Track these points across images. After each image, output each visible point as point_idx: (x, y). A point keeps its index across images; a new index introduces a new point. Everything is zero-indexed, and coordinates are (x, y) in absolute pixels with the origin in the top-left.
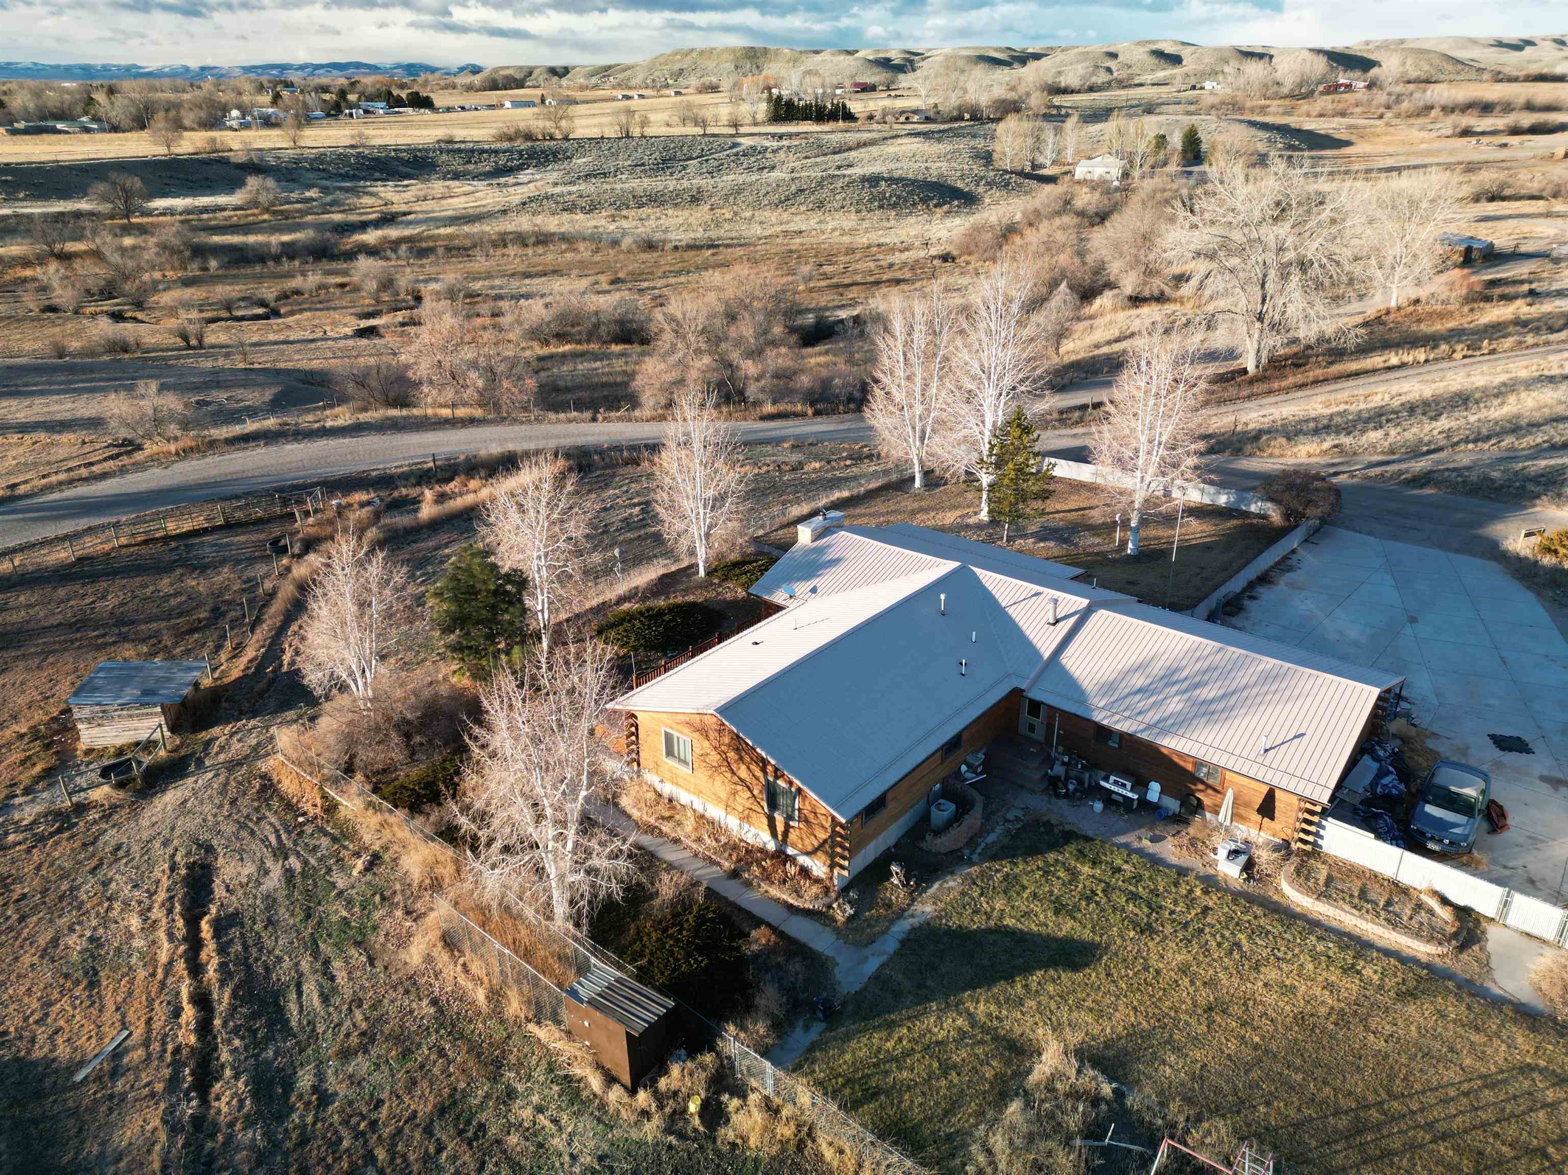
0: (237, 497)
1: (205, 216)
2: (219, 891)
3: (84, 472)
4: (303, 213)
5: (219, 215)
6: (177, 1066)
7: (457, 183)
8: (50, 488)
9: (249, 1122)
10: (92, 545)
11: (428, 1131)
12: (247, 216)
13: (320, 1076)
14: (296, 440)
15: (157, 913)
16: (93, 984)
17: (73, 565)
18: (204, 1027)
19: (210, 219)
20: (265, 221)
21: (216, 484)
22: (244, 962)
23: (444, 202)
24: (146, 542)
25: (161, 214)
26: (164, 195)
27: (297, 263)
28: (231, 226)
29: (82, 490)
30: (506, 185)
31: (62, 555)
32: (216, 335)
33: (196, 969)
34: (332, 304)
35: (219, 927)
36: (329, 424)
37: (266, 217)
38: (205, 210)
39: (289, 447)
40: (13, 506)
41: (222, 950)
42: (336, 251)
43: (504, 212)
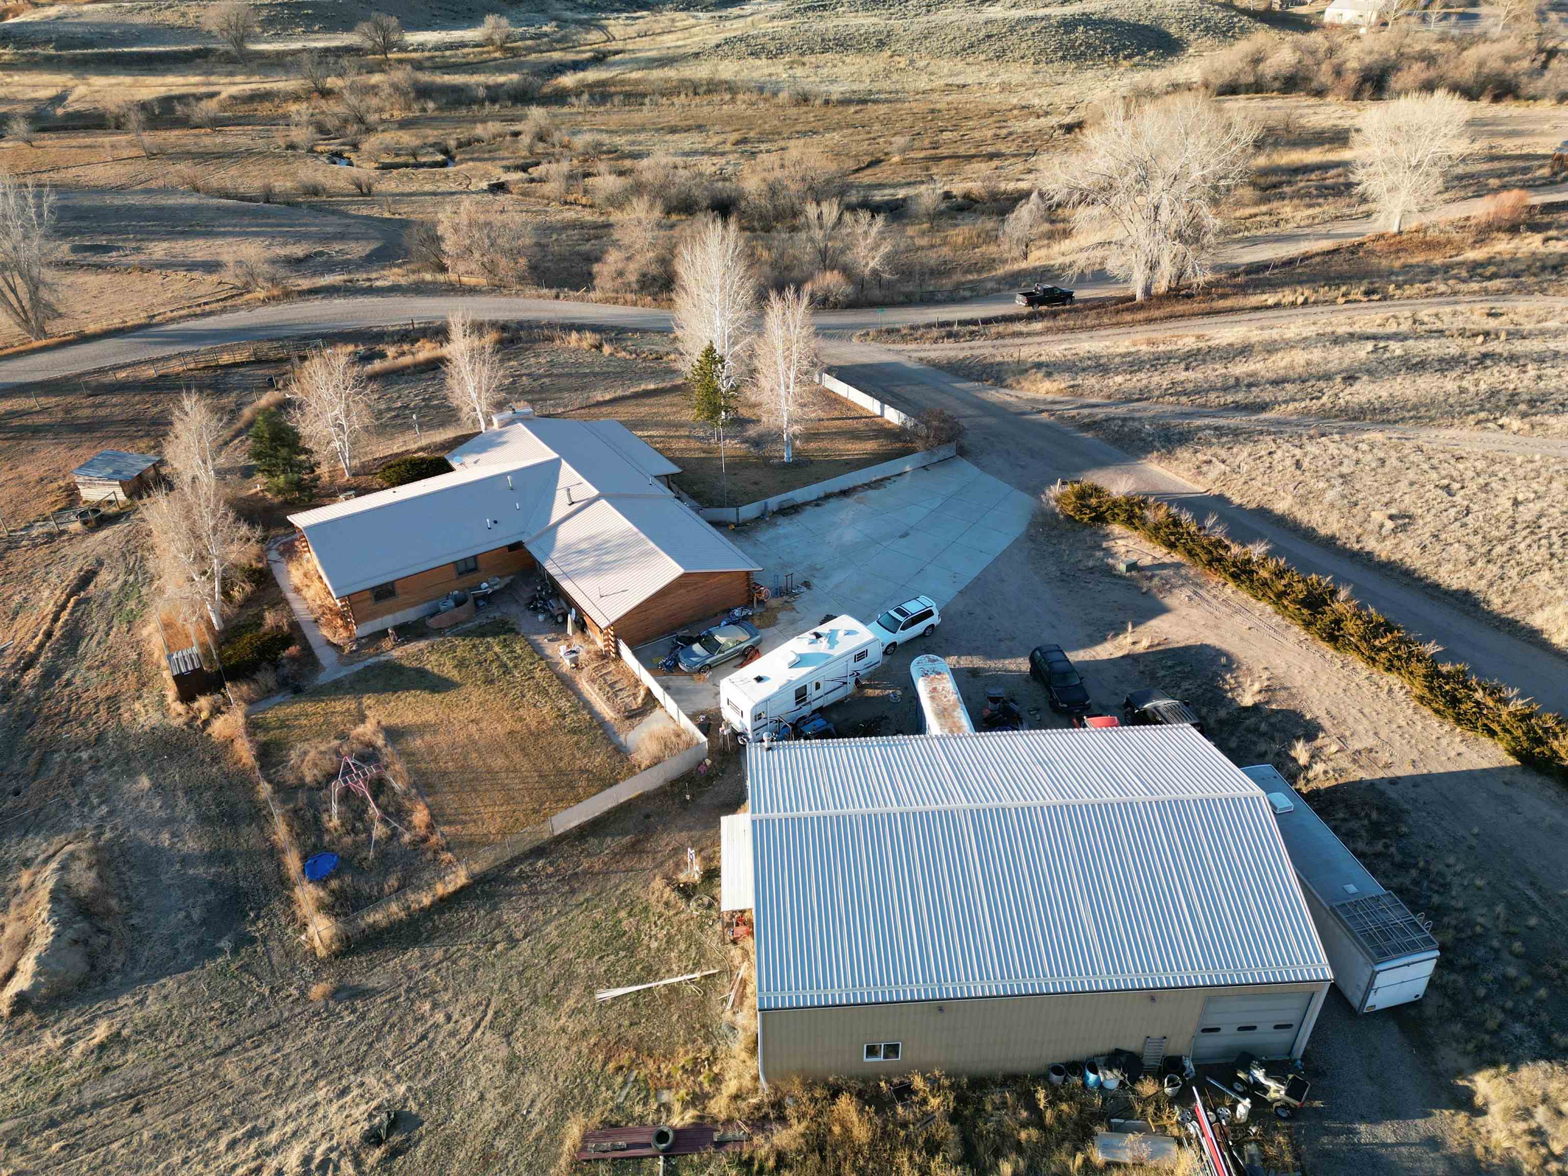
0: (278, 339)
1: (448, 53)
2: (92, 586)
3: (198, 310)
4: (530, 50)
5: (459, 52)
6: (20, 659)
7: (683, 15)
8: (172, 320)
9: (32, 687)
10: (175, 367)
11: (97, 705)
12: (482, 53)
13: (74, 676)
14: (345, 297)
15: (58, 592)
16: (13, 619)
17: (154, 380)
18: (41, 646)
19: (451, 56)
20: (495, 59)
21: (274, 327)
22: (77, 621)
23: (659, 39)
24: (205, 368)
25: (415, 50)
26: (429, 27)
27: (497, 107)
28: (468, 64)
29: (192, 324)
30: (727, 18)
31: (150, 372)
32: (390, 184)
33: (56, 619)
34: (497, 155)
35: (78, 604)
36: (379, 283)
37: (497, 55)
38: (452, 46)
39: (337, 301)
40: (146, 331)
41: (71, 614)
42: (536, 95)
43: (697, 55)
